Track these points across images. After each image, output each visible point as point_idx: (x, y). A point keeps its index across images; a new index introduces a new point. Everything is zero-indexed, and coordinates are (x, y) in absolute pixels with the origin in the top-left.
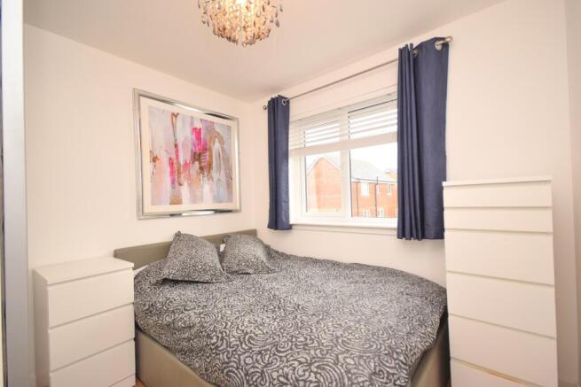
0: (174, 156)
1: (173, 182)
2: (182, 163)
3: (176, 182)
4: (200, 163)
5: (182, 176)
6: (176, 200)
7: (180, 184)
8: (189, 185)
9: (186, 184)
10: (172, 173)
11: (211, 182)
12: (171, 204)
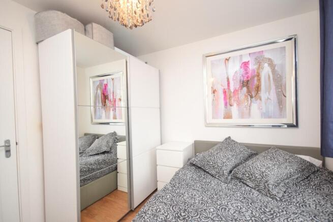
0: (226, 87)
1: (226, 104)
2: (232, 91)
3: (228, 104)
4: (248, 88)
5: (233, 99)
6: (228, 116)
7: (231, 105)
8: (238, 105)
9: (235, 105)
10: (225, 98)
11: (259, 101)
12: (224, 118)
